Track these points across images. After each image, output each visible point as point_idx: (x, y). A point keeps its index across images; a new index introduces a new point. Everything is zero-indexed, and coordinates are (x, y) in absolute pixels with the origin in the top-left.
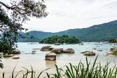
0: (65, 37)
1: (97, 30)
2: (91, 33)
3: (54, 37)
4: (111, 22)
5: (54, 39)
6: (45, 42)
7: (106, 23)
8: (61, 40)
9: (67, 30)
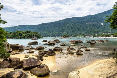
0: (28, 32)
1: (46, 27)
2: (41, 30)
3: (19, 32)
4: (56, 21)
5: (19, 35)
6: (10, 37)
7: (52, 22)
8: (26, 35)
9: (18, 26)
